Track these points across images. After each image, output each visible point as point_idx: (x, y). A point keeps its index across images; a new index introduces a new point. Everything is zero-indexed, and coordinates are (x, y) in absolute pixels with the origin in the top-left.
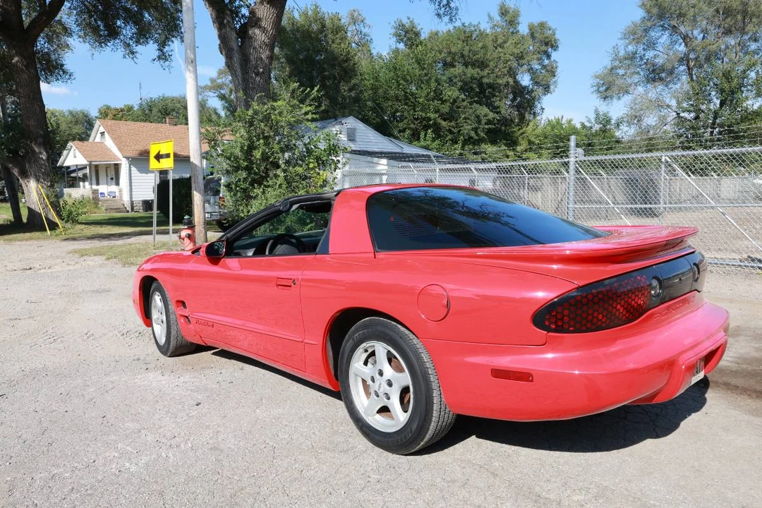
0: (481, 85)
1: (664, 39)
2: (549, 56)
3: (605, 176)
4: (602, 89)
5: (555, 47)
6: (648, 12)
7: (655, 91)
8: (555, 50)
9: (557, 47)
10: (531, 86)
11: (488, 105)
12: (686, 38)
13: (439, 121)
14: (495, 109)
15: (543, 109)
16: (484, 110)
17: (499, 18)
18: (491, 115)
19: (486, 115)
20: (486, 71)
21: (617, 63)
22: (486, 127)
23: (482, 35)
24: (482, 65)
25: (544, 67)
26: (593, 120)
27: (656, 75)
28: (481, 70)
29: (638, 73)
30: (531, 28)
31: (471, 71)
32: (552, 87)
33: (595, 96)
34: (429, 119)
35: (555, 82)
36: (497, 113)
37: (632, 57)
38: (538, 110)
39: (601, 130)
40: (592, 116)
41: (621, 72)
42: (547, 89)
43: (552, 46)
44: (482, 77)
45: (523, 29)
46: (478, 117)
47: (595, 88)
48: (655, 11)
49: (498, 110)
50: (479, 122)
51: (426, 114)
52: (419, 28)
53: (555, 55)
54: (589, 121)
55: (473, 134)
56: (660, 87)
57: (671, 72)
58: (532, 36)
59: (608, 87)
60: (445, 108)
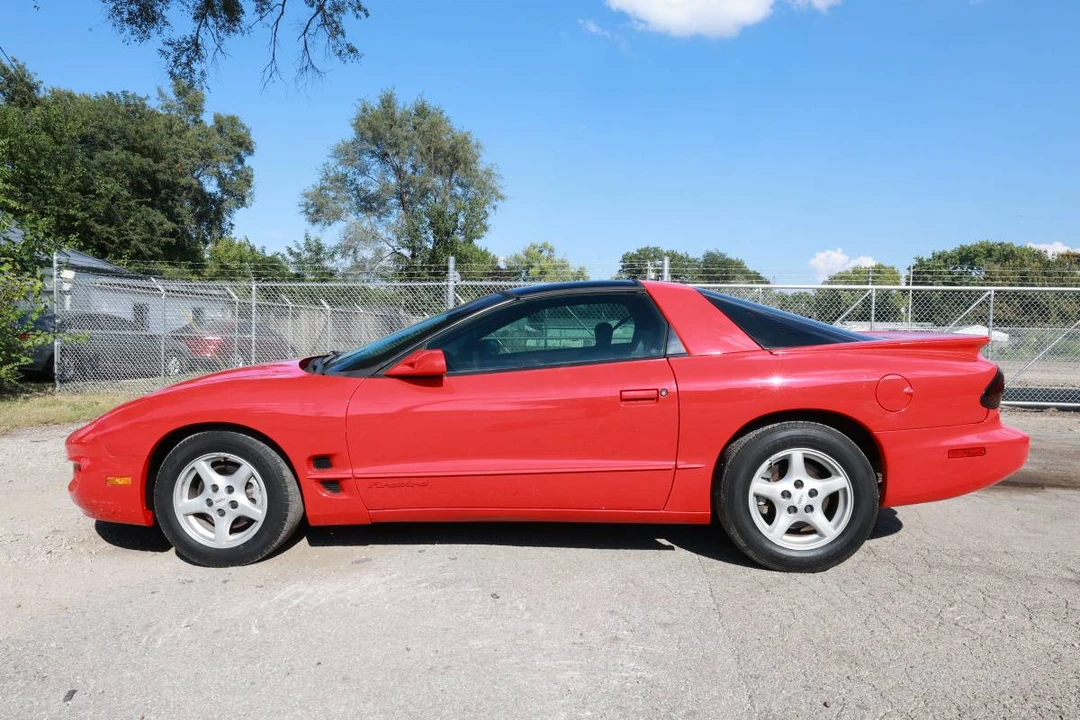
0: (153, 181)
1: (375, 166)
2: (241, 161)
3: (328, 307)
4: (312, 210)
5: (250, 152)
6: (361, 134)
7: (367, 221)
8: (250, 154)
9: (253, 151)
10: (219, 194)
11: (164, 210)
12: (398, 171)
13: (91, 222)
14: (173, 217)
15: (232, 225)
16: (158, 216)
17: (174, 98)
18: (169, 226)
19: (161, 224)
20: (162, 165)
21: (327, 184)
22: (163, 239)
23: (153, 114)
24: (156, 155)
25: (236, 173)
26: (302, 246)
27: (369, 204)
28: (155, 162)
29: (349, 198)
30: (218, 120)
31: (138, 161)
32: (247, 200)
33: (304, 217)
34: (74, 218)
35: (251, 194)
36: (177, 223)
37: (341, 180)
38: (226, 226)
39: (311, 259)
40: (302, 242)
41: (332, 194)
42: (241, 201)
43: (247, 148)
44: (155, 172)
45: (208, 119)
46: (149, 224)
47: (303, 209)
48: (369, 134)
49: (180, 219)
50: (152, 231)
51: (67, 210)
52: (36, 80)
53: (248, 161)
54: (298, 246)
55: (143, 247)
56: (374, 219)
57: (383, 203)
58: (220, 130)
59: (318, 210)
60: (99, 207)
